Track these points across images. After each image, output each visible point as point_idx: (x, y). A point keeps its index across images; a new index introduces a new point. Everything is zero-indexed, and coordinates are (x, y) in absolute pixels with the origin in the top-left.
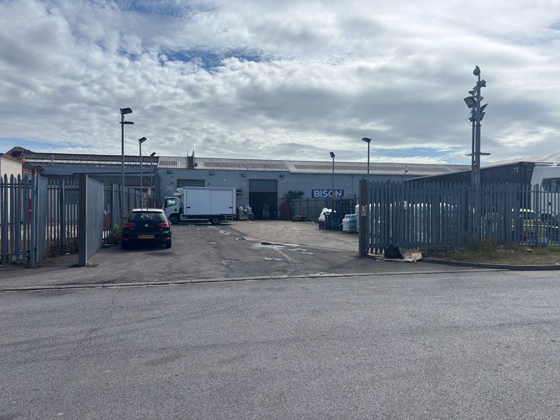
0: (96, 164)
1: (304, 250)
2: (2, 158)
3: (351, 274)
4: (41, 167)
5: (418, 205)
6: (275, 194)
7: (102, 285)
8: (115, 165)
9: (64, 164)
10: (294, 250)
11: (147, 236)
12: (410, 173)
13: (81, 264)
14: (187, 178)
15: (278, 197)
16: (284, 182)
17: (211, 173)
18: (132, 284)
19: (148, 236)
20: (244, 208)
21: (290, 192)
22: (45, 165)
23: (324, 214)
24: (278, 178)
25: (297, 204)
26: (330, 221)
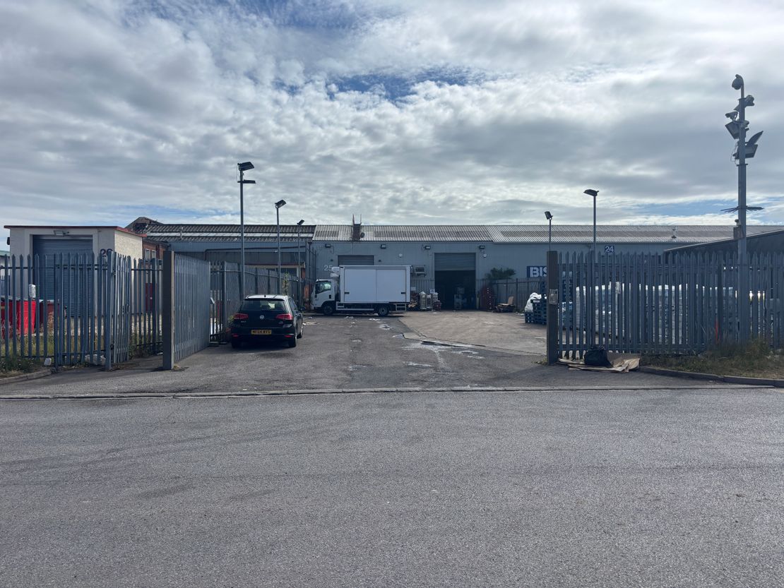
0: (234, 237)
1: (474, 353)
2: (116, 232)
3: (515, 388)
4: (167, 242)
5: (660, 287)
6: (473, 273)
7: (174, 394)
8: (258, 238)
9: (195, 237)
10: (460, 353)
11: (263, 331)
12: (679, 239)
13: (166, 367)
14: (351, 254)
15: (477, 277)
16: (485, 255)
17: (383, 246)
18: (211, 394)
20: (428, 293)
21: (494, 271)
22: (172, 240)
23: (532, 301)
24: (477, 251)
25: (503, 287)
26: (539, 312)
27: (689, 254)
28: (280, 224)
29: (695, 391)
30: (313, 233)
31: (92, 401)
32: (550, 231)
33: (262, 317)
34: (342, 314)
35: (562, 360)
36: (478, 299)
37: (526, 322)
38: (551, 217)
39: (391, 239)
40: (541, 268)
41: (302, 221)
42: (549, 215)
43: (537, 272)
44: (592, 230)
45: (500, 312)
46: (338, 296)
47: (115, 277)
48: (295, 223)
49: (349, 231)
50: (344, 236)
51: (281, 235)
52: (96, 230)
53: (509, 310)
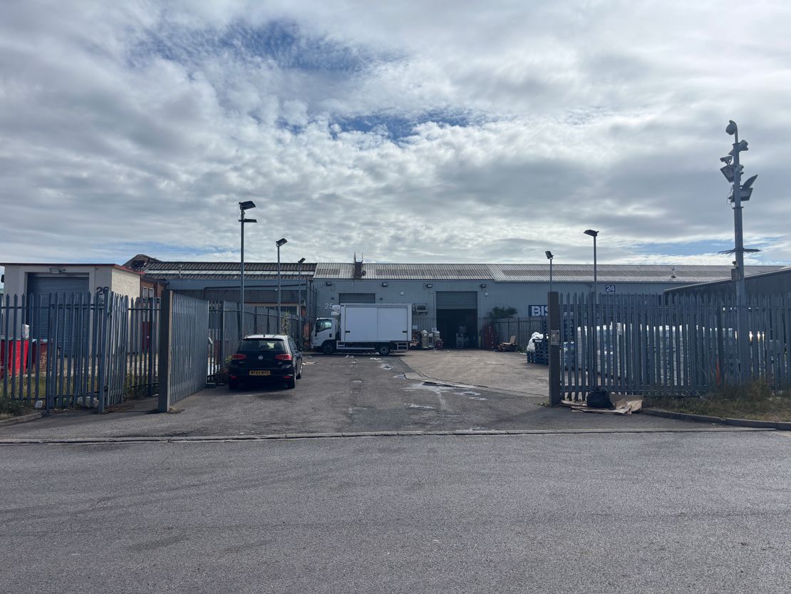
0: (234, 275)
1: (476, 394)
2: (113, 270)
3: (517, 431)
4: (165, 280)
5: (661, 328)
6: (474, 312)
7: (169, 438)
8: (258, 275)
9: (195, 275)
10: (462, 394)
11: (261, 372)
12: (679, 279)
13: (161, 409)
14: (352, 292)
15: (479, 315)
16: (486, 294)
17: (384, 284)
18: (208, 437)
19: (263, 373)
20: (429, 332)
21: (496, 310)
22: (170, 278)
23: (534, 341)
24: (478, 289)
25: (505, 327)
26: (541, 352)
27: (688, 295)
28: (281, 262)
29: (698, 435)
30: (314, 271)
31: (84, 446)
32: (551, 270)
33: (261, 358)
34: (342, 353)
35: (565, 402)
36: (480, 338)
37: (529, 361)
38: (552, 256)
39: (393, 277)
40: (543, 307)
41: (303, 259)
42: (549, 255)
43: (538, 311)
44: (593, 270)
45: (501, 351)
46: (338, 335)
47: (111, 316)
48: (296, 261)
49: (351, 269)
50: (345, 274)
51: (282, 273)
52: (93, 268)
53: (511, 349)
